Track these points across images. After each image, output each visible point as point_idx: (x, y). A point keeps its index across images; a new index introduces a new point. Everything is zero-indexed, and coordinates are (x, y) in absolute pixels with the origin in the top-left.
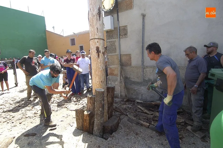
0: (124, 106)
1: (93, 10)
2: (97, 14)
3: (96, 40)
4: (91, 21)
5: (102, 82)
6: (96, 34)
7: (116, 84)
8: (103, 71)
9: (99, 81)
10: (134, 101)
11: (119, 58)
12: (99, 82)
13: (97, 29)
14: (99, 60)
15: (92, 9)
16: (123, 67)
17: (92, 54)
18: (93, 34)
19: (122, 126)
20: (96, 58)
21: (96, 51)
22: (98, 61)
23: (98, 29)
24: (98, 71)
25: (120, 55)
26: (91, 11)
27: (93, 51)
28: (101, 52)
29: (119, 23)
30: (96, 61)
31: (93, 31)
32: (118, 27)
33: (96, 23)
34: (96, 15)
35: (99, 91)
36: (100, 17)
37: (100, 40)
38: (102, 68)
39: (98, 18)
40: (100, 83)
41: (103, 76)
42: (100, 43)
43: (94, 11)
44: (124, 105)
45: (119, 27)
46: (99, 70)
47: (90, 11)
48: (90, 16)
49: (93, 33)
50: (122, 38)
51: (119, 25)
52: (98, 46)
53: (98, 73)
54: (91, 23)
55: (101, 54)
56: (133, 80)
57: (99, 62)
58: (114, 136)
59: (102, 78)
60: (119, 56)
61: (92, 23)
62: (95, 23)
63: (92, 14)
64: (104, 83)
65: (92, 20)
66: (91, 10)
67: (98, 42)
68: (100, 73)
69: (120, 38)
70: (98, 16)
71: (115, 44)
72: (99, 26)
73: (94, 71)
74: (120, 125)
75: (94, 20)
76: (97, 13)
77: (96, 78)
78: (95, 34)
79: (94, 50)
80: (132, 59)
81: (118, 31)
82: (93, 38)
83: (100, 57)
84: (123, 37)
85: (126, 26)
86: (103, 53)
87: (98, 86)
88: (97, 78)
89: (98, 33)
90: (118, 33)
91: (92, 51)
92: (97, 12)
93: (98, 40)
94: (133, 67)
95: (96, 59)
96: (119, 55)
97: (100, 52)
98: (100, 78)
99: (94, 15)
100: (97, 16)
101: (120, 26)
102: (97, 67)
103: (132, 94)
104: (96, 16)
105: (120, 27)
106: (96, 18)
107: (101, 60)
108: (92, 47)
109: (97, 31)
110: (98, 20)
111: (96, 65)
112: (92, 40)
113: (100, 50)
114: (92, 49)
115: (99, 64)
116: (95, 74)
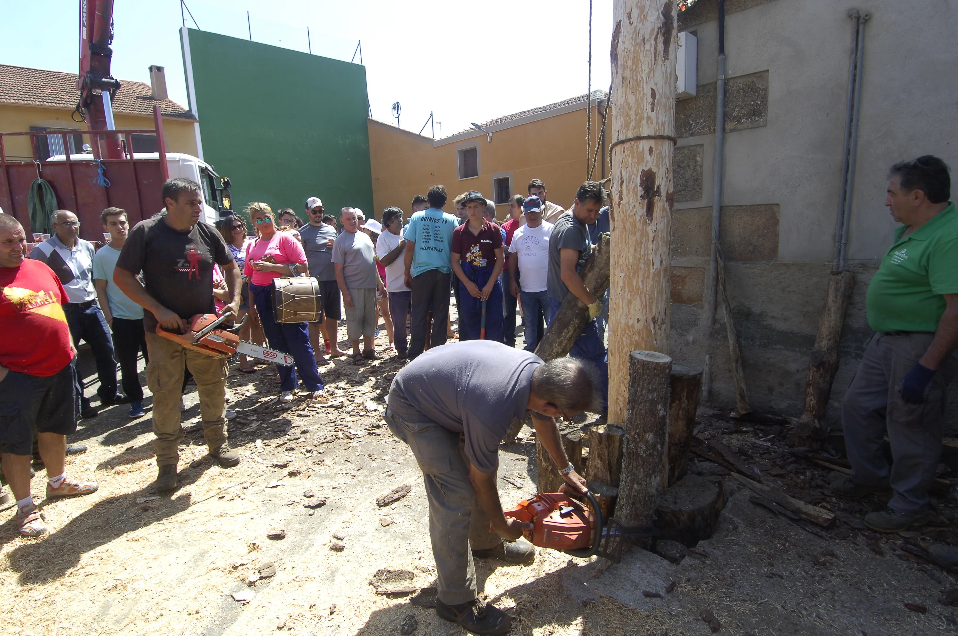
0: (735, 441)
1: (639, 15)
2: (656, 30)
3: (645, 145)
4: (630, 63)
5: (654, 321)
6: (649, 118)
7: (690, 338)
8: (664, 277)
9: (643, 318)
10: (784, 423)
11: (715, 225)
12: (641, 323)
13: (653, 95)
14: (650, 229)
15: (635, 13)
16: (732, 263)
17: (619, 204)
18: (633, 117)
19: (735, 519)
20: (638, 218)
21: (640, 188)
22: (644, 233)
23: (658, 97)
24: (641, 273)
25: (721, 209)
26: (631, 24)
27: (625, 192)
28: (664, 194)
29: (725, 61)
30: (638, 234)
31: (632, 103)
32: (720, 83)
33: (651, 70)
34: (651, 33)
35: (649, 362)
36: (667, 43)
37: (660, 142)
38: (661, 262)
39: (661, 47)
40: (647, 327)
41: (662, 296)
42: (660, 153)
43: (643, 18)
44: (731, 433)
45: (726, 82)
46: (649, 269)
47: (626, 20)
48: (624, 42)
49: (632, 113)
50: (733, 130)
51: (725, 72)
52: (650, 170)
53: (643, 282)
54: (628, 74)
55: (660, 203)
56: (781, 326)
57: (651, 236)
58: (705, 555)
59: (657, 307)
60: (715, 214)
61: (632, 71)
62: (647, 70)
63: (636, 32)
64: (664, 327)
65: (633, 61)
66: (629, 17)
67: (651, 150)
68: (650, 282)
69: (724, 129)
70: (661, 39)
71: (696, 161)
72: (661, 84)
73: (622, 275)
74: (726, 513)
75: (642, 60)
76: (660, 29)
77: (630, 302)
78: (642, 118)
79: (632, 186)
80: (782, 227)
81: (720, 97)
82: (630, 135)
83: (655, 215)
84: (739, 127)
85: (762, 75)
86: (670, 199)
87: (637, 338)
88: (637, 304)
89: (657, 114)
90: (719, 109)
91: (621, 192)
92: (659, 25)
93: (652, 143)
94: (785, 265)
95: (638, 224)
96: (716, 208)
97: (658, 193)
98: (651, 303)
99: (644, 39)
100: (656, 39)
101: (731, 73)
102: (638, 256)
103: (771, 390)
104: (653, 42)
105: (731, 83)
106: (653, 48)
107: (661, 226)
108: (624, 173)
109: (653, 104)
110: (660, 57)
111: (635, 250)
112: (628, 145)
113: (657, 184)
114: (622, 182)
115: (651, 246)
116: (627, 289)
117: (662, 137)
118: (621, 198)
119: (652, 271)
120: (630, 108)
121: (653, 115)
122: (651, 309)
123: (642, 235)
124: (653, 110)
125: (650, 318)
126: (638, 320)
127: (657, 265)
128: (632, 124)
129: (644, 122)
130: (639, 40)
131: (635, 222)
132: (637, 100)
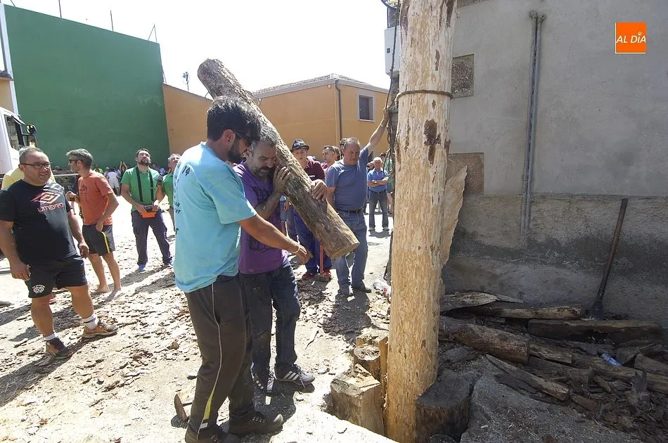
3: (429, 98)
4: (418, 27)
5: (432, 248)
6: (433, 76)
8: (441, 212)
9: (423, 246)
12: (422, 250)
13: (438, 56)
14: (431, 172)
17: (406, 148)
18: (420, 74)
20: (422, 162)
21: (424, 136)
22: (426, 175)
23: (441, 58)
24: (423, 208)
27: (411, 139)
28: (443, 142)
30: (422, 174)
31: (420, 62)
33: (437, 34)
34: (438, 3)
37: (441, 96)
38: (439, 199)
39: (445, 15)
40: (426, 253)
41: (438, 228)
42: (442, 106)
46: (429, 205)
48: (414, 8)
49: (419, 70)
52: (433, 121)
53: (424, 215)
54: (416, 36)
55: (440, 149)
57: (432, 177)
59: (434, 237)
61: (421, 33)
62: (433, 34)
64: (439, 253)
65: (422, 24)
67: (434, 104)
68: (430, 216)
70: (445, 8)
72: (444, 46)
73: (407, 209)
75: (429, 24)
77: (413, 232)
78: (427, 76)
79: (417, 134)
82: (417, 88)
83: (435, 159)
86: (447, 146)
87: (418, 262)
88: (419, 234)
89: (440, 73)
91: (408, 138)
93: (435, 97)
95: (421, 166)
97: (438, 140)
98: (430, 234)
99: (431, 7)
100: (441, 8)
102: (420, 192)
104: (439, 10)
106: (439, 15)
107: (439, 169)
108: (410, 122)
109: (437, 64)
110: (444, 24)
111: (419, 188)
112: (414, 97)
113: (438, 133)
114: (409, 129)
115: (431, 186)
116: (410, 221)
117: (443, 93)
118: (407, 144)
119: (432, 207)
120: (418, 66)
121: (437, 73)
122: (430, 238)
123: (424, 176)
124: (437, 69)
125: (429, 246)
126: (419, 248)
127: (436, 202)
128: (419, 80)
129: (430, 78)
130: (427, 7)
131: (419, 164)
132: (424, 59)
